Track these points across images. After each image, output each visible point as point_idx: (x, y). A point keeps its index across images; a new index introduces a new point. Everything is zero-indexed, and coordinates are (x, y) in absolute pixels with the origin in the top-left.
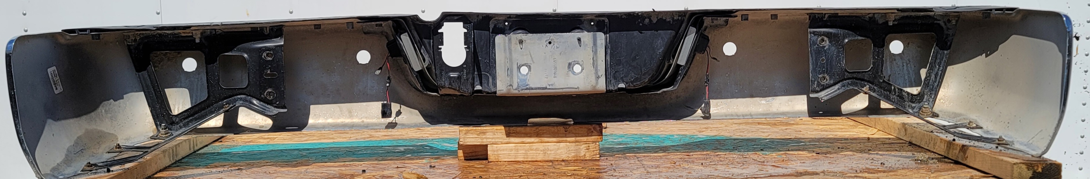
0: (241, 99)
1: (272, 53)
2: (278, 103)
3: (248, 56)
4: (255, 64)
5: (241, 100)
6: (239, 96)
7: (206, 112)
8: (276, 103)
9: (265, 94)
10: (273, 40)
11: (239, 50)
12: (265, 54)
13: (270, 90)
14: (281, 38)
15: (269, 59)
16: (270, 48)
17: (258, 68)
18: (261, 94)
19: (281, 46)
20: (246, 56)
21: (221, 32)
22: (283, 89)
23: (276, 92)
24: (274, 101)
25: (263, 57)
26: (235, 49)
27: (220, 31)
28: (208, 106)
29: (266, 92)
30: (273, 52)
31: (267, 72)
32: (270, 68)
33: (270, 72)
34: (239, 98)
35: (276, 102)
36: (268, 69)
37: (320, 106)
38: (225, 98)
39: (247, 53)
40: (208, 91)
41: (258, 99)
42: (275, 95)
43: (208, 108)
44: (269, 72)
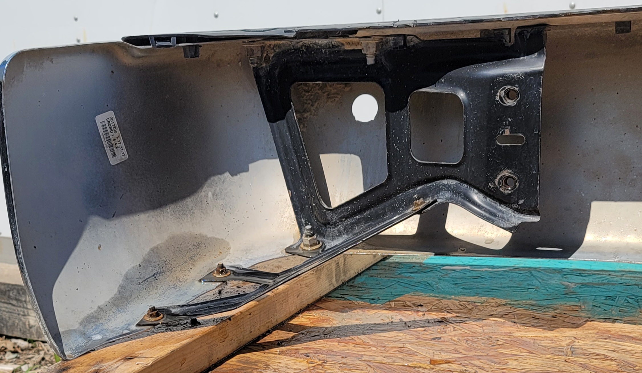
0: (448, 188)
1: (517, 89)
2: (521, 202)
3: (467, 95)
4: (479, 115)
5: (448, 190)
6: (445, 182)
7: (384, 209)
8: (517, 203)
9: (497, 180)
10: (521, 58)
11: (451, 83)
12: (501, 93)
13: (506, 173)
14: (539, 55)
15: (510, 103)
16: (513, 78)
17: (485, 123)
18: (488, 180)
19: (539, 73)
20: (462, 95)
21: (416, 41)
22: (534, 172)
23: (518, 179)
24: (514, 198)
25: (497, 98)
26: (443, 80)
27: (414, 39)
28: (388, 197)
29: (500, 176)
30: (520, 87)
31: (504, 132)
32: (510, 124)
33: (510, 133)
34: (445, 185)
35: (519, 200)
36: (506, 125)
37: (613, 203)
38: (420, 183)
39: (465, 90)
40: (389, 167)
41: (481, 191)
42: (517, 184)
43: (387, 200)
44: (507, 132)
